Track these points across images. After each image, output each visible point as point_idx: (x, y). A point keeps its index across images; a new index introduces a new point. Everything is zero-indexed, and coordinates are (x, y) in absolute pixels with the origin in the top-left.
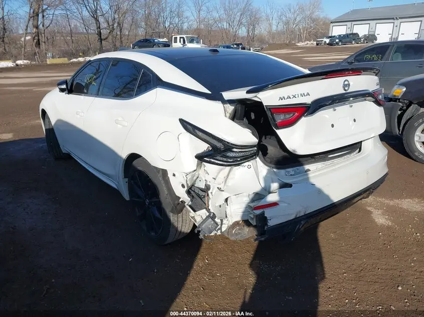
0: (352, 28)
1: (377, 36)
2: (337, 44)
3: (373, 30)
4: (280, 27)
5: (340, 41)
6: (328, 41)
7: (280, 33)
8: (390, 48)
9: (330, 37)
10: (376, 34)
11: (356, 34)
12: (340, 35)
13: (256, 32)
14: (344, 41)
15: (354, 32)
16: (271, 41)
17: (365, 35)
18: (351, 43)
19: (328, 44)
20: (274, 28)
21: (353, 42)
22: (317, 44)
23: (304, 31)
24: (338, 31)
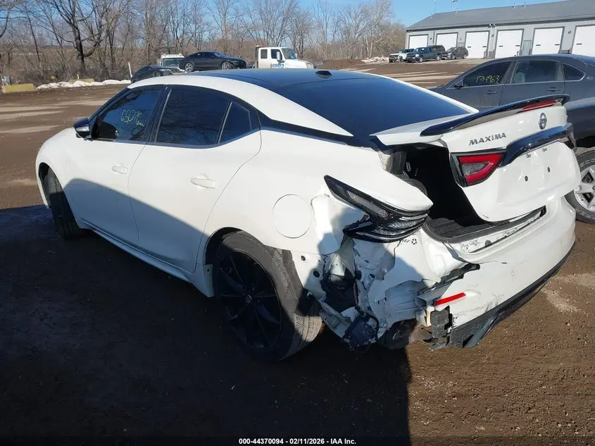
0: (434, 39)
1: (467, 49)
2: (418, 60)
3: (463, 41)
4: (338, 37)
5: (421, 56)
6: (404, 56)
7: (336, 46)
8: (511, 66)
9: (408, 51)
10: (466, 47)
11: (441, 48)
12: (420, 49)
13: (306, 44)
14: (425, 55)
15: (437, 44)
16: (326, 58)
17: (452, 49)
18: (435, 58)
19: (405, 60)
20: (330, 38)
21: (438, 58)
22: (391, 61)
23: (370, 44)
24: (417, 42)
